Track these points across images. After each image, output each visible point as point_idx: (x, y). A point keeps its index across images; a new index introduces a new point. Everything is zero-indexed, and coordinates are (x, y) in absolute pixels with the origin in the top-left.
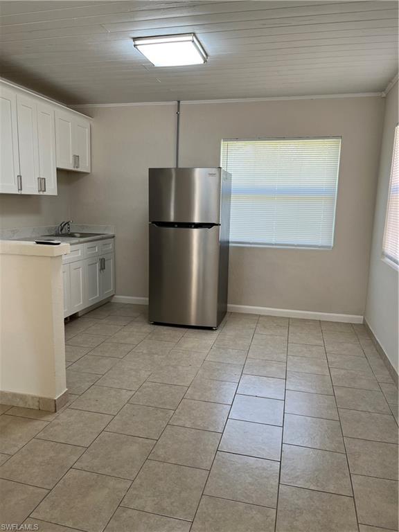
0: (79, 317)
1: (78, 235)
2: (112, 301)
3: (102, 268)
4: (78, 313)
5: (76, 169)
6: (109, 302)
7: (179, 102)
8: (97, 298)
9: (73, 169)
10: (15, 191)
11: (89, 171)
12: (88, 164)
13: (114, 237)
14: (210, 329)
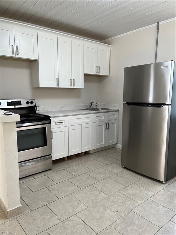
0: (90, 154)
1: (100, 109)
2: (116, 147)
3: (107, 128)
4: (90, 151)
5: (98, 74)
6: (114, 147)
7: (158, 23)
8: (103, 144)
9: (96, 74)
10: (55, 86)
11: (109, 75)
12: (107, 71)
13: (118, 111)
14: (160, 182)
